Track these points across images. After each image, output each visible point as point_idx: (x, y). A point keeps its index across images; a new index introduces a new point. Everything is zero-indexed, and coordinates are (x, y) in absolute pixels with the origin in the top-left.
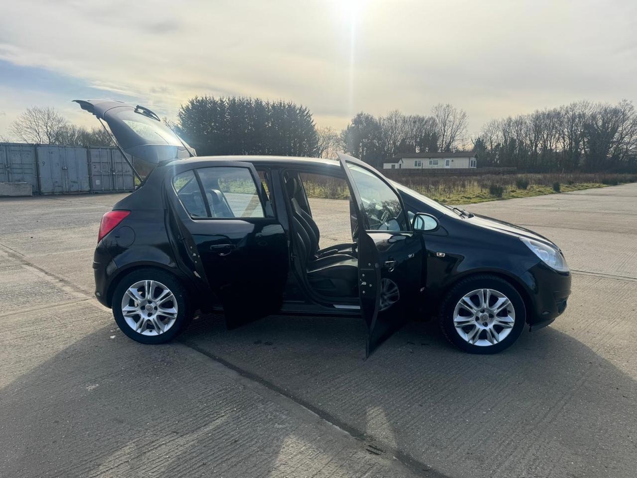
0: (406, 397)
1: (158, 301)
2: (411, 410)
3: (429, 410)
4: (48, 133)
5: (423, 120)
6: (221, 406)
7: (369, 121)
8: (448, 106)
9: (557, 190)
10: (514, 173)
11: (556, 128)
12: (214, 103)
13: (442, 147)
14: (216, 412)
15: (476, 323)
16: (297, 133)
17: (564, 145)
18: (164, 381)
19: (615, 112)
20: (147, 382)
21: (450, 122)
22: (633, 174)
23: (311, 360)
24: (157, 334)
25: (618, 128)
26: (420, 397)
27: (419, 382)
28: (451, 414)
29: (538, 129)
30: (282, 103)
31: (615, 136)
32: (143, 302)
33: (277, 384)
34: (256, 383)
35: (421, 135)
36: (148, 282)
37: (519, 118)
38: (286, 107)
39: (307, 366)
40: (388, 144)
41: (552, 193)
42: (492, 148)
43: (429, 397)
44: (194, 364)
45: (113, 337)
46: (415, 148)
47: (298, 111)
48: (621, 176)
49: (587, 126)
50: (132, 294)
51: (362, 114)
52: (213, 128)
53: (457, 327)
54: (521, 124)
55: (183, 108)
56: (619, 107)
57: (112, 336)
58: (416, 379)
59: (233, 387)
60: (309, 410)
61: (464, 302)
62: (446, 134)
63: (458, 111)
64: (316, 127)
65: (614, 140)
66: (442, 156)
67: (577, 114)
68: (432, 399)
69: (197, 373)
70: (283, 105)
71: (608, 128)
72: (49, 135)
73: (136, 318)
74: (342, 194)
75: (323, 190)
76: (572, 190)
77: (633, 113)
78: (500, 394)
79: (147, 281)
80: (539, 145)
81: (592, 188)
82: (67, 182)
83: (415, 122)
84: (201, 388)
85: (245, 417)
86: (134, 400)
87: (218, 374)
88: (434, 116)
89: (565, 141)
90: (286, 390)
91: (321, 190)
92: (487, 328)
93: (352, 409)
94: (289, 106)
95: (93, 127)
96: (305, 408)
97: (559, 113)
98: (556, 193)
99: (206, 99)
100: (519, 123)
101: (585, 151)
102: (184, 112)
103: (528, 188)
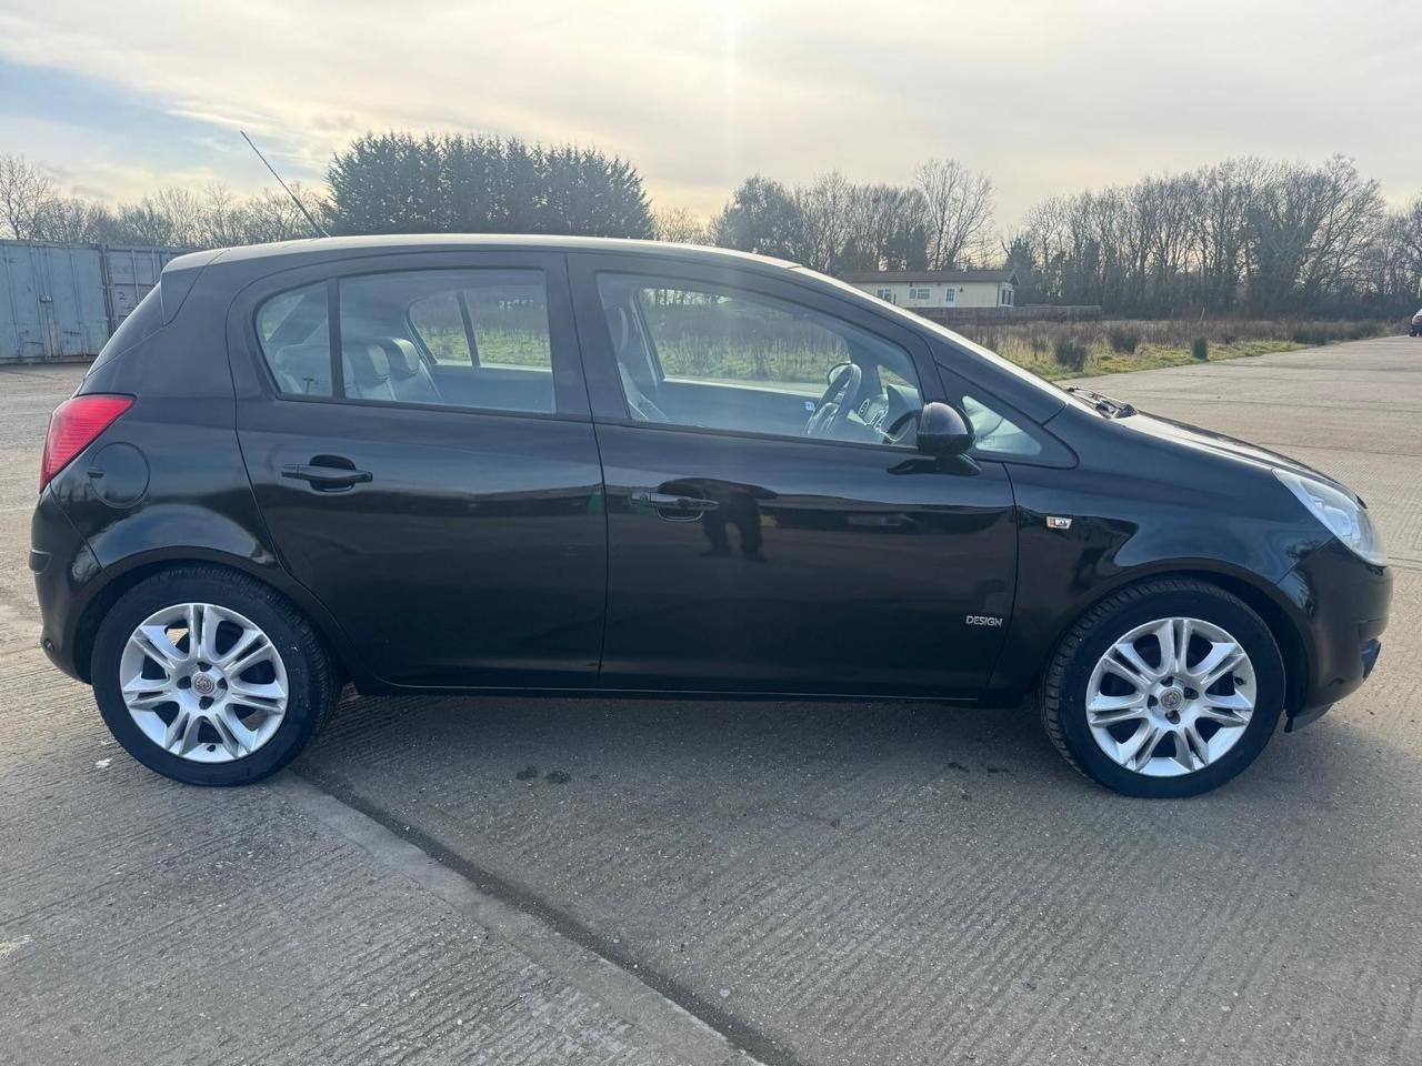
0: (982, 955)
1: (230, 664)
2: (1005, 1006)
3: (1057, 1004)
4: (13, 217)
5: (896, 195)
6: (415, 1010)
7: (773, 195)
8: (951, 164)
9: (1200, 353)
10: (1096, 317)
11: (1188, 217)
12: (413, 149)
13: (937, 260)
14: (399, 1037)
15: (1148, 714)
16: (608, 222)
17: (1205, 258)
18: (238, 917)
19: (1317, 182)
20: (187, 923)
21: (955, 200)
22: (1356, 320)
23: (685, 831)
24: (231, 758)
25: (1321, 218)
26: (1020, 957)
27: (1009, 900)
28: (1127, 1016)
29: (1147, 219)
30: (573, 150)
31: (1315, 238)
32: (182, 667)
33: (588, 920)
34: (525, 920)
35: (891, 231)
36: (195, 608)
37: (1107, 195)
38: (583, 159)
39: (673, 850)
40: (818, 251)
41: (1191, 362)
42: (1046, 262)
43: (1049, 952)
44: (337, 853)
45: (103, 763)
46: (878, 261)
47: (609, 171)
48: (1332, 326)
49: (1254, 215)
50: (148, 643)
51: (757, 181)
52: (410, 209)
53: (1096, 725)
54: (1113, 207)
55: (338, 162)
56: (1325, 171)
57: (103, 759)
58: (997, 889)
59: (454, 936)
60: (694, 1019)
61: (1119, 657)
62: (945, 228)
63: (974, 177)
64: (651, 208)
65: (1313, 246)
66: (938, 280)
67: (1233, 185)
68: (1057, 961)
69: (344, 886)
70: (573, 155)
71: (1300, 219)
72: (16, 224)
73: (168, 712)
74: (719, 366)
75: (673, 356)
76: (1232, 355)
77: (1356, 186)
78: (1247, 934)
79: (192, 605)
80: (1150, 258)
81: (1273, 351)
82: (53, 334)
83: (876, 201)
84: (352, 942)
85: (491, 1051)
86: (137, 995)
87: (408, 888)
88: (920, 187)
89: (1206, 247)
90: (616, 941)
91: (669, 356)
92: (1179, 728)
93: (827, 1010)
94: (589, 158)
95: (123, 204)
96: (678, 1009)
97: (1195, 184)
98: (1197, 363)
99: (393, 139)
100: (1108, 205)
101: (1249, 270)
102: (340, 171)
103: (1137, 350)
